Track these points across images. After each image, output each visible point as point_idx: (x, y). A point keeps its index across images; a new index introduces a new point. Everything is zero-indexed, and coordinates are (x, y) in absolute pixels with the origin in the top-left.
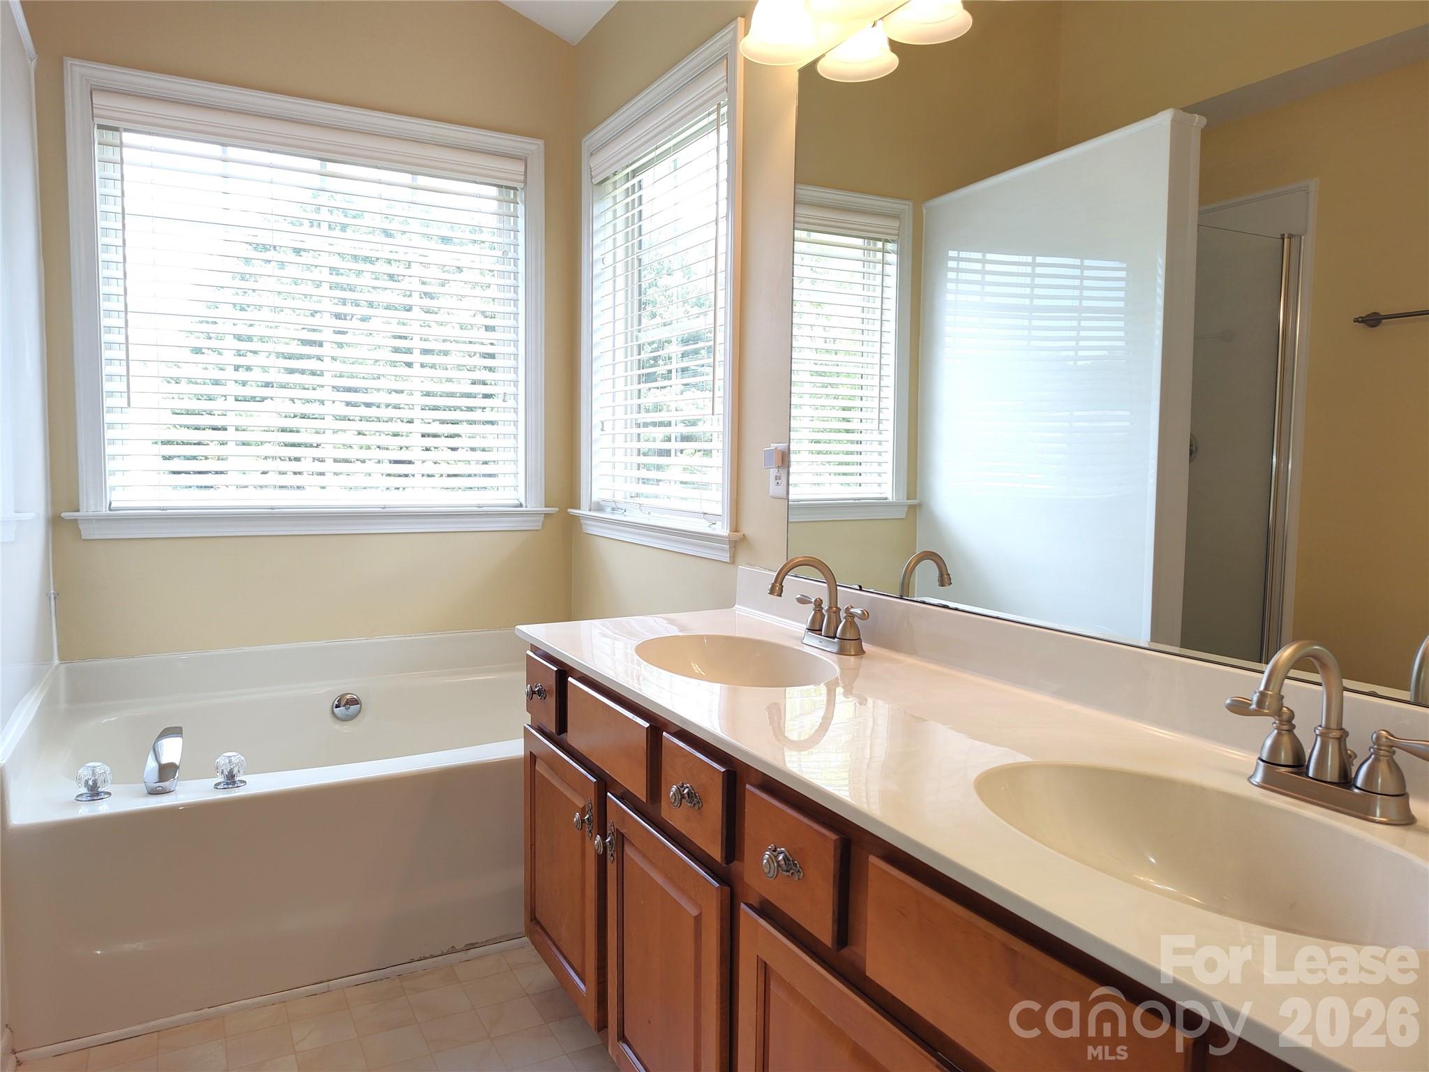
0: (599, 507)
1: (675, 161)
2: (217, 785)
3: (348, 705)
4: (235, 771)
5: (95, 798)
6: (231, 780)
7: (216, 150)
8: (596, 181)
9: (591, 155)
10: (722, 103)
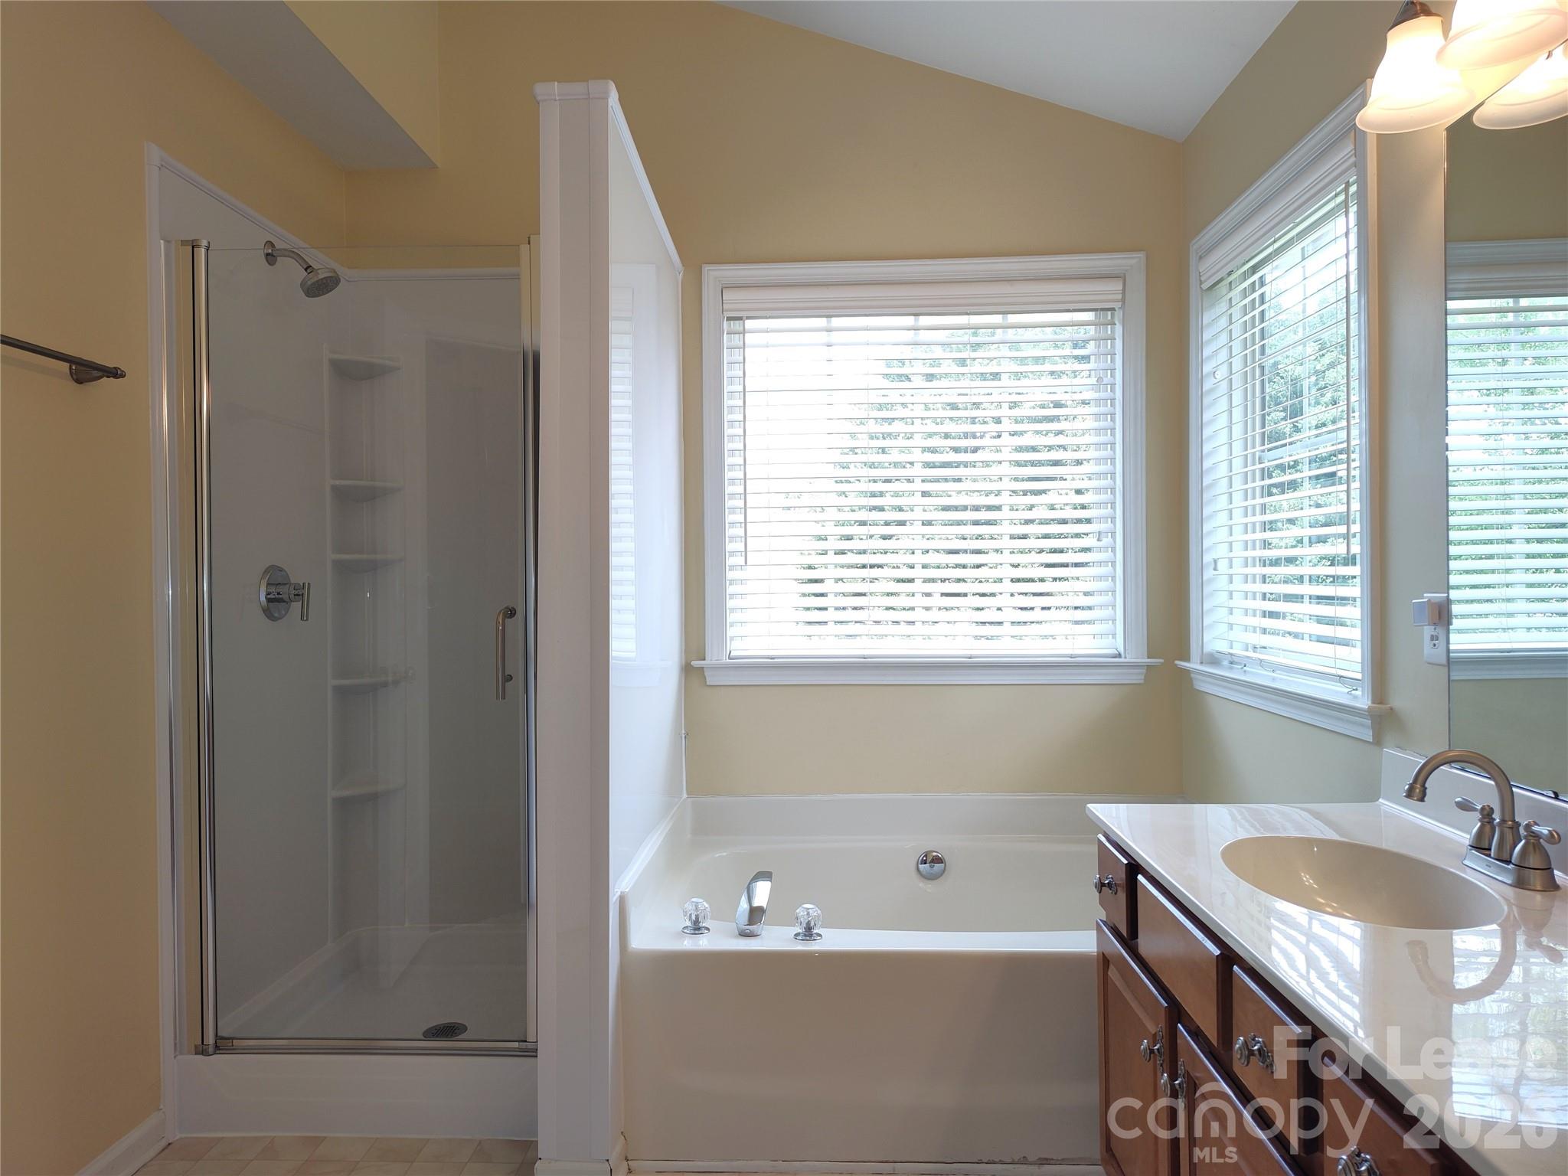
0: (1214, 660)
1: (1303, 249)
2: (797, 935)
3: (932, 863)
4: (812, 924)
5: (697, 932)
6: (809, 933)
7: (821, 322)
8: (1205, 286)
9: (1201, 258)
10: (1351, 180)
